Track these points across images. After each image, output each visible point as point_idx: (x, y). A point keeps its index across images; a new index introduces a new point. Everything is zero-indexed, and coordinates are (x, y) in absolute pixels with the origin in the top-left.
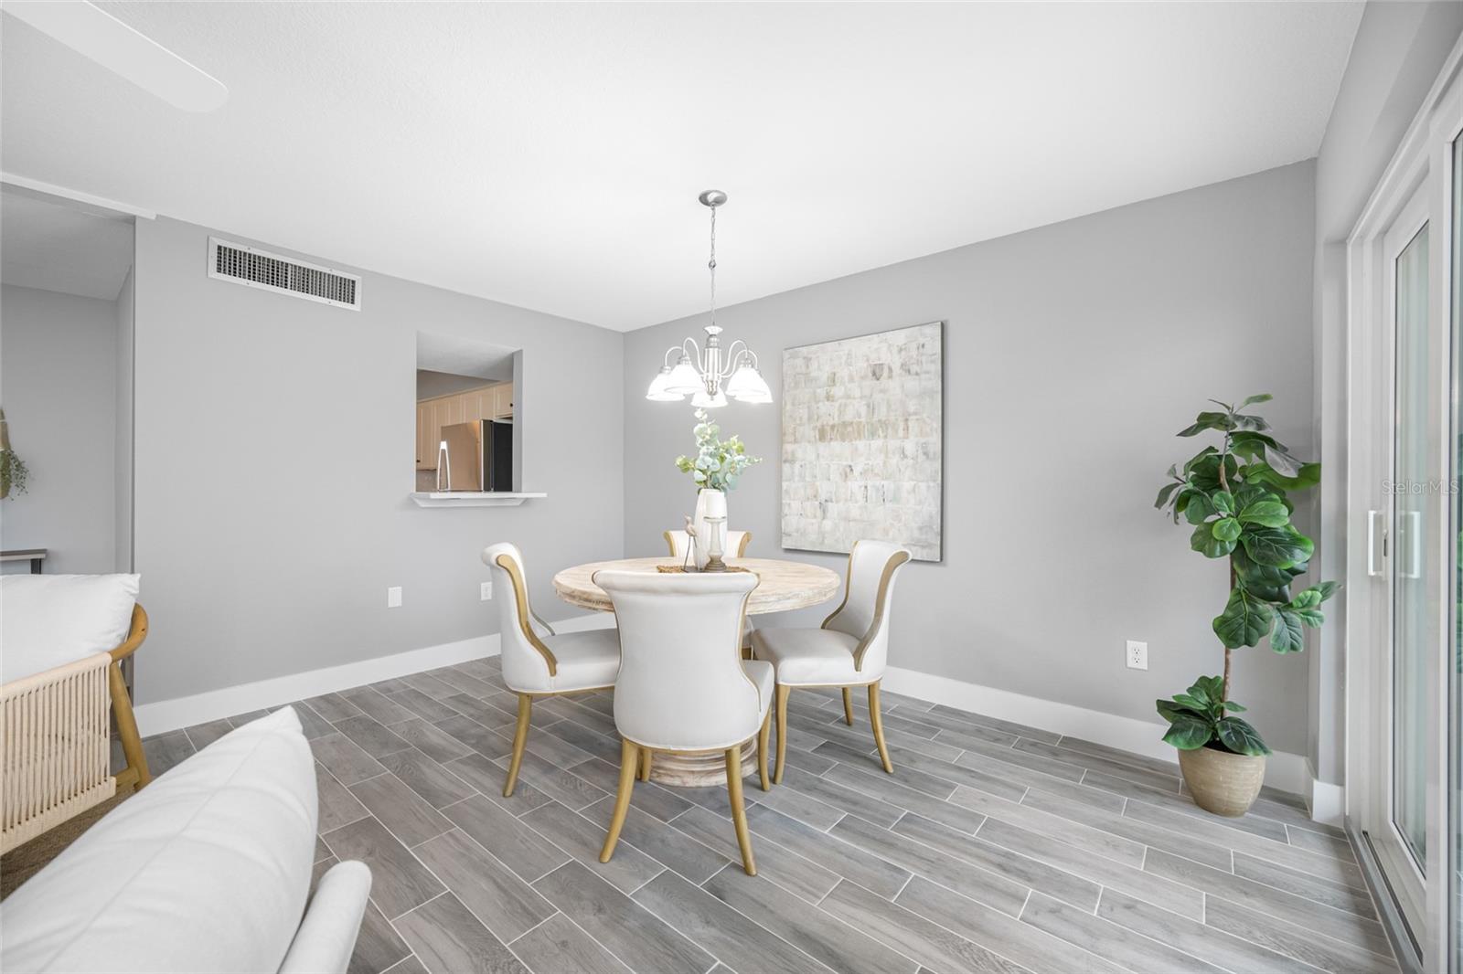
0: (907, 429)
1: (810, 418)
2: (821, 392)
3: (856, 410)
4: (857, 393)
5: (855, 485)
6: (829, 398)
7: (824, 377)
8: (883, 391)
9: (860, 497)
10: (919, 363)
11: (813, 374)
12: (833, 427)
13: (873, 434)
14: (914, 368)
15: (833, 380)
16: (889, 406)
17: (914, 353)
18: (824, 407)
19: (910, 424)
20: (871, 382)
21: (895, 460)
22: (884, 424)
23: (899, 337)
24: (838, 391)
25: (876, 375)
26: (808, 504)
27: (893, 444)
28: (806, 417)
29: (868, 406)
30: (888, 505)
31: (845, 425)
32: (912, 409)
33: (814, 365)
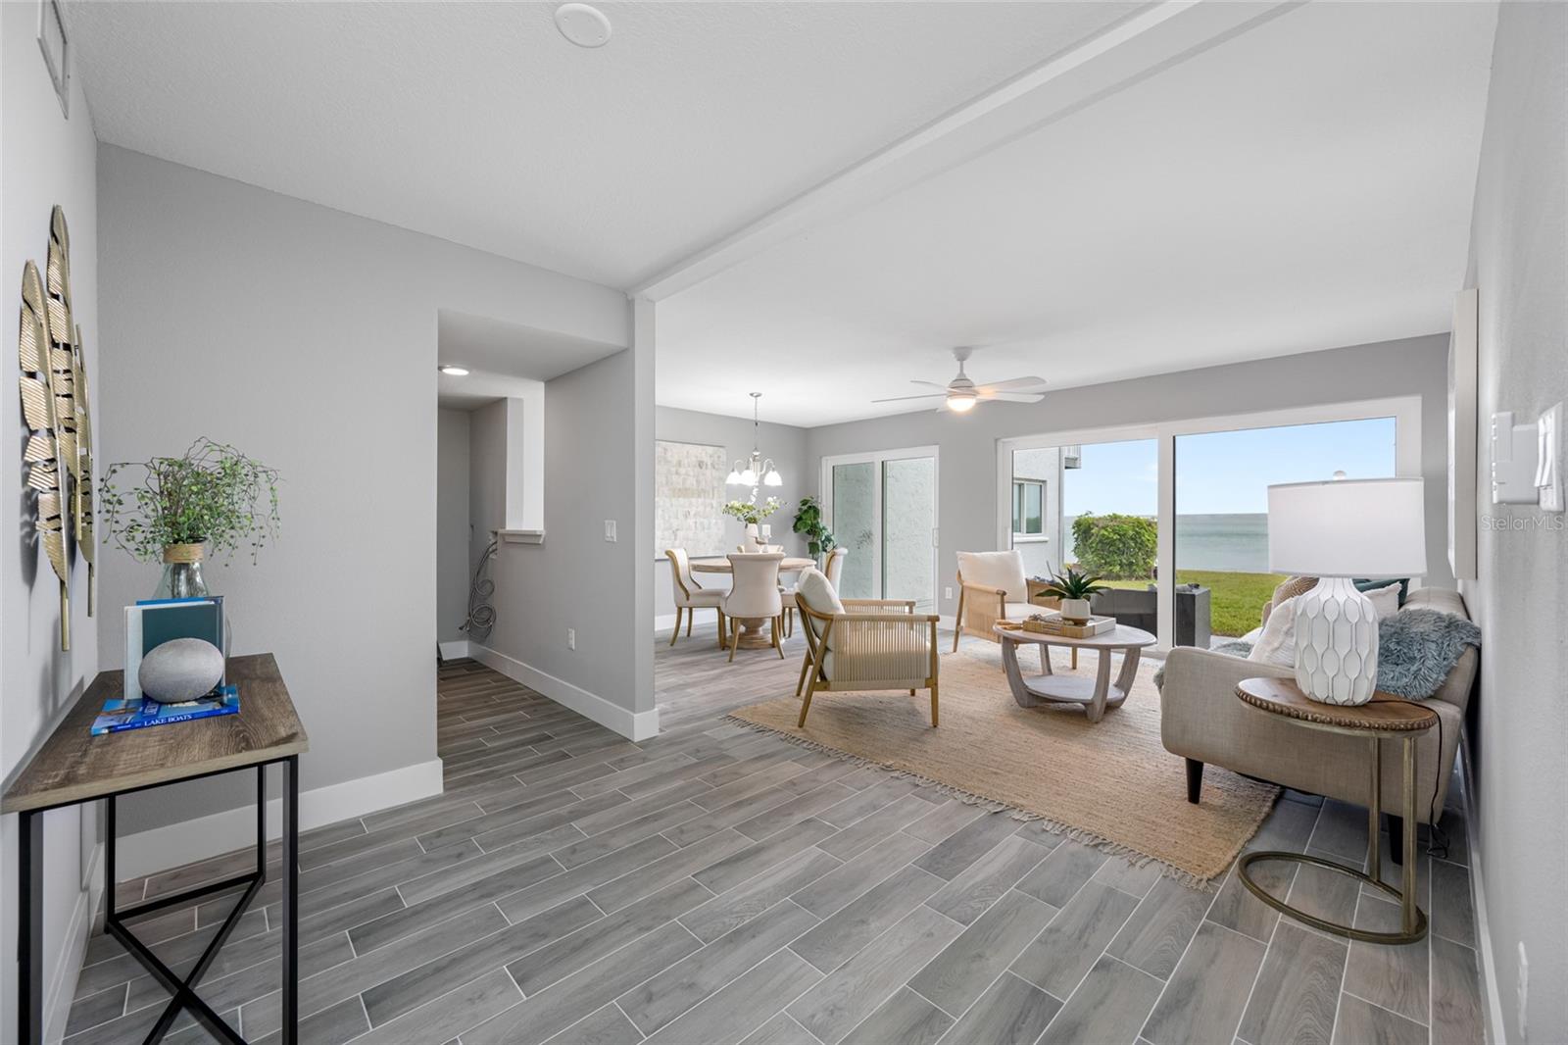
0: (713, 495)
1: (667, 483)
2: (674, 469)
3: (691, 482)
4: (692, 474)
5: (691, 521)
6: (677, 473)
7: (675, 462)
8: (703, 474)
9: (693, 528)
10: (718, 464)
11: (670, 459)
12: (680, 490)
13: (699, 496)
14: (716, 466)
15: (679, 464)
16: (706, 482)
17: (716, 459)
18: (675, 478)
19: (716, 492)
20: (697, 469)
21: (708, 509)
22: (704, 491)
23: (710, 450)
24: (682, 471)
25: (700, 467)
26: (666, 533)
27: (708, 501)
28: (664, 482)
29: (697, 481)
30: (706, 531)
31: (686, 489)
32: (716, 485)
33: (669, 454)
